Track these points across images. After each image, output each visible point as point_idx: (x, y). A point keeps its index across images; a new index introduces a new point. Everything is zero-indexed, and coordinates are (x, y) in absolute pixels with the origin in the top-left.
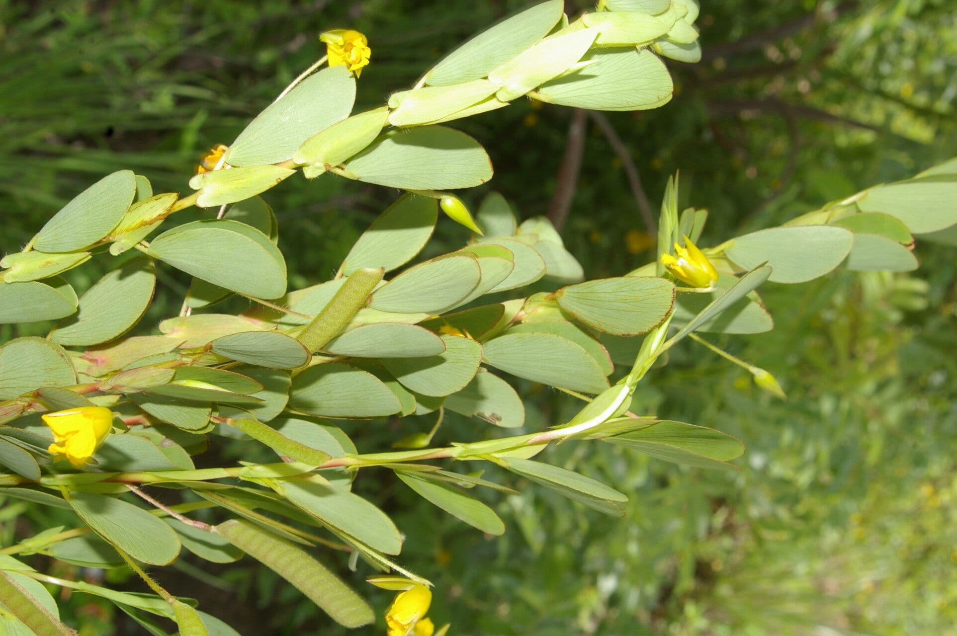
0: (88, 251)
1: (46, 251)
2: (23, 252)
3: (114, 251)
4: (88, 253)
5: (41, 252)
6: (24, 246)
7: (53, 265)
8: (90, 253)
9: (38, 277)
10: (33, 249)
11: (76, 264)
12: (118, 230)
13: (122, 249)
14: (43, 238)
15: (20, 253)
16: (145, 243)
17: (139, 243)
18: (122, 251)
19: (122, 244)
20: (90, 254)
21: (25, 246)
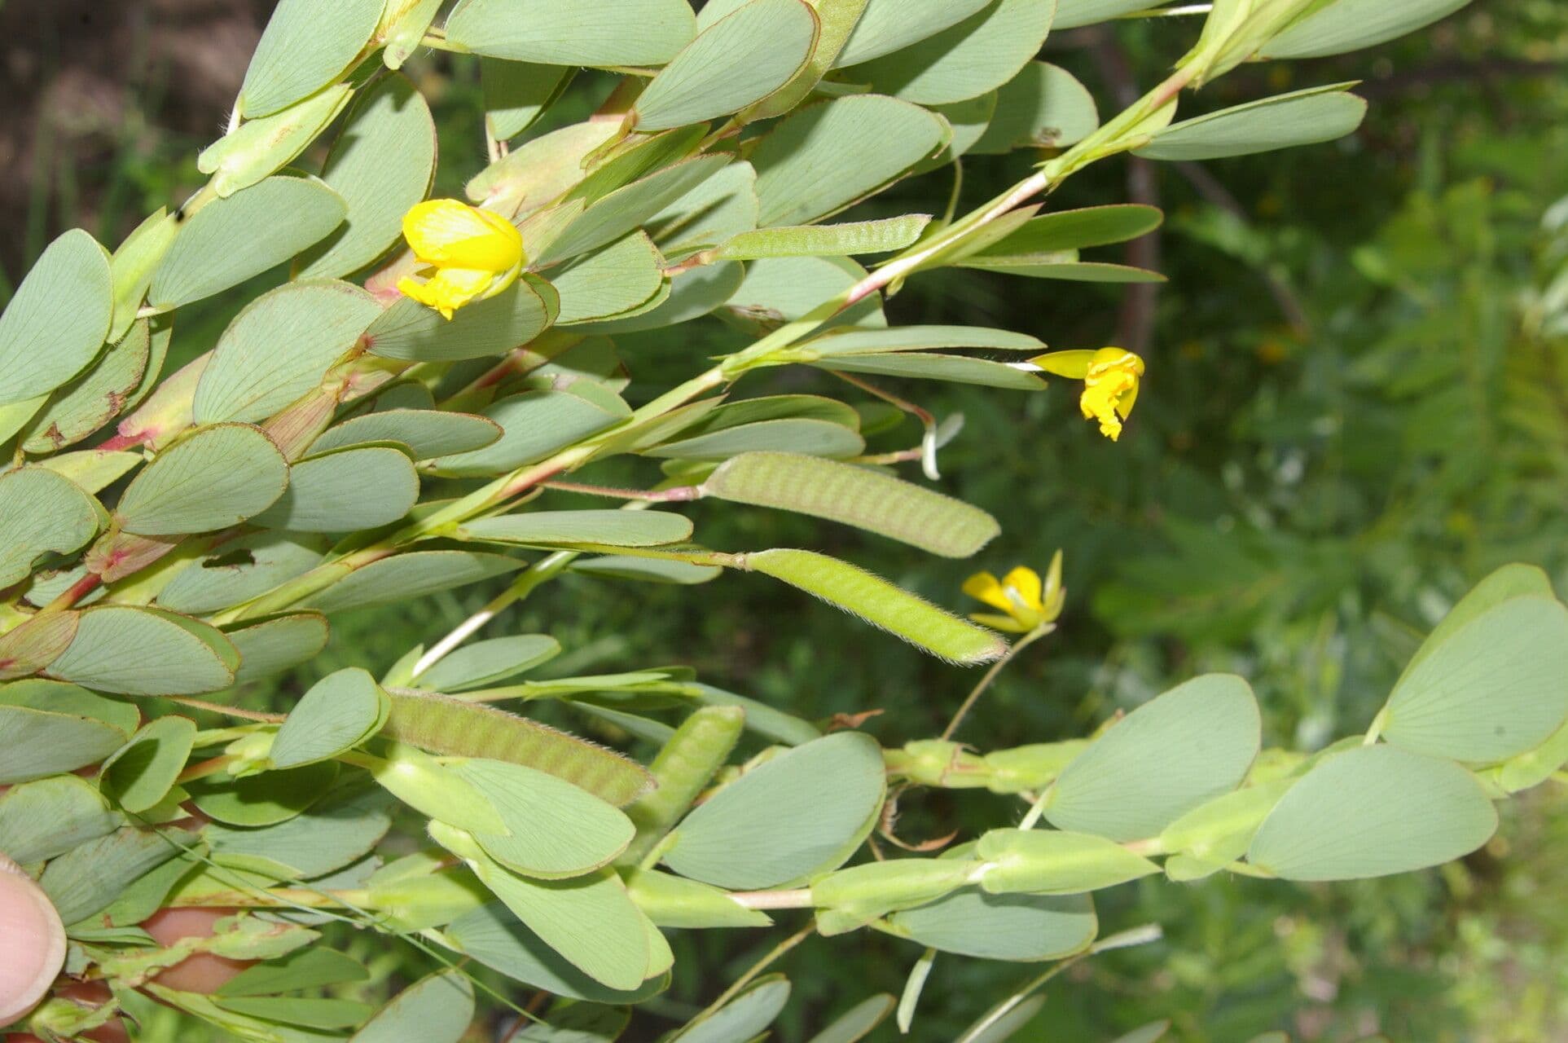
0: (346, 81)
1: (272, 111)
2: (228, 133)
3: (393, 62)
4: (348, 85)
5: (264, 117)
6: (226, 123)
7: (293, 132)
8: (351, 83)
9: (273, 168)
10: (243, 121)
11: (331, 114)
12: (387, 19)
13: (403, 53)
14: (253, 95)
15: (224, 138)
16: (434, 31)
17: (427, 34)
18: (405, 58)
19: (400, 45)
20: (351, 87)
21: (228, 122)
